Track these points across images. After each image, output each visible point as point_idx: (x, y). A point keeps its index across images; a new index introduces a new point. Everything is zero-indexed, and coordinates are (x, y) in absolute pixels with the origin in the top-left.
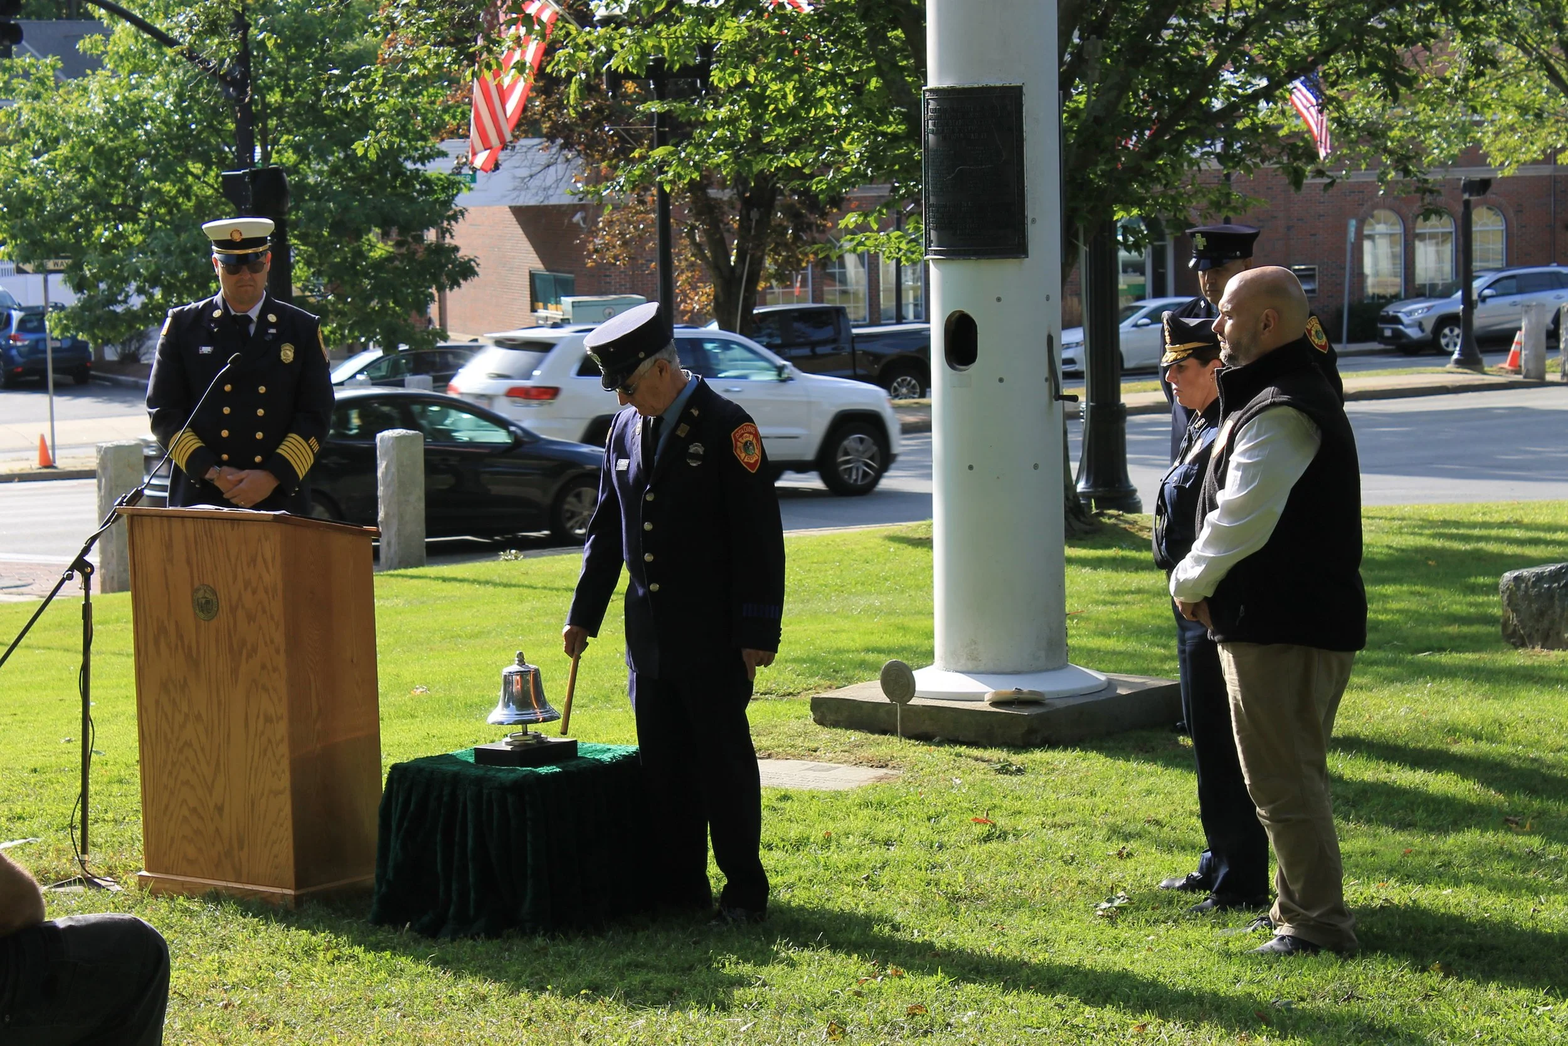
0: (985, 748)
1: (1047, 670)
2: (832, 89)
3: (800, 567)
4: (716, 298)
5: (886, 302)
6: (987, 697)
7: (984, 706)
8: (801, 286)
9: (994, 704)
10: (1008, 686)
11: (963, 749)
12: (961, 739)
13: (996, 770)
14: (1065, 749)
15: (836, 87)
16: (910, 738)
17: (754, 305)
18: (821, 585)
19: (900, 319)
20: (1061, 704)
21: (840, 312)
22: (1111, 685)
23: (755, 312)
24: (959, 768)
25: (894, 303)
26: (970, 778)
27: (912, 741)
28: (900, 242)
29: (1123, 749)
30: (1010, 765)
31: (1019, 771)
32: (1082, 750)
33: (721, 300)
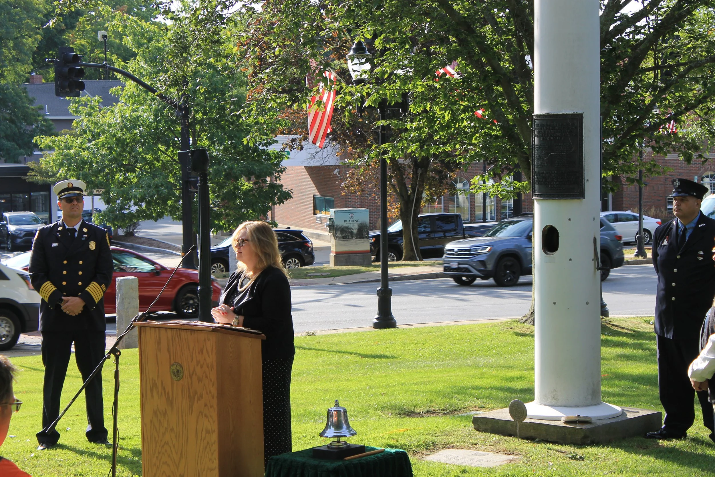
0: (562, 445)
1: (592, 405)
2: (467, 114)
3: (450, 342)
4: (401, 209)
5: (479, 212)
6: (563, 419)
7: (561, 423)
8: (438, 204)
9: (566, 422)
10: (574, 413)
11: (551, 446)
12: (549, 440)
13: (570, 458)
14: (603, 447)
15: (469, 113)
16: (523, 439)
17: (419, 213)
18: (461, 351)
19: (485, 220)
20: (600, 423)
21: (458, 216)
22: (623, 413)
23: (419, 216)
24: (550, 456)
25: (482, 212)
26: (557, 462)
27: (525, 441)
28: (498, 188)
29: (632, 447)
30: (577, 455)
31: (582, 458)
32: (612, 447)
33: (403, 210)
